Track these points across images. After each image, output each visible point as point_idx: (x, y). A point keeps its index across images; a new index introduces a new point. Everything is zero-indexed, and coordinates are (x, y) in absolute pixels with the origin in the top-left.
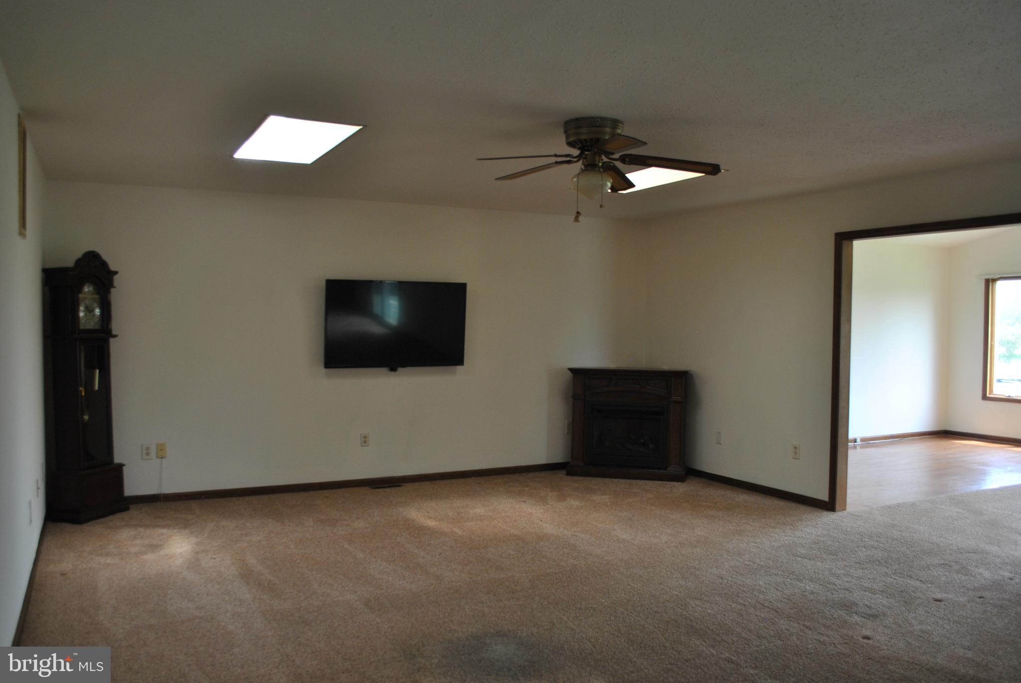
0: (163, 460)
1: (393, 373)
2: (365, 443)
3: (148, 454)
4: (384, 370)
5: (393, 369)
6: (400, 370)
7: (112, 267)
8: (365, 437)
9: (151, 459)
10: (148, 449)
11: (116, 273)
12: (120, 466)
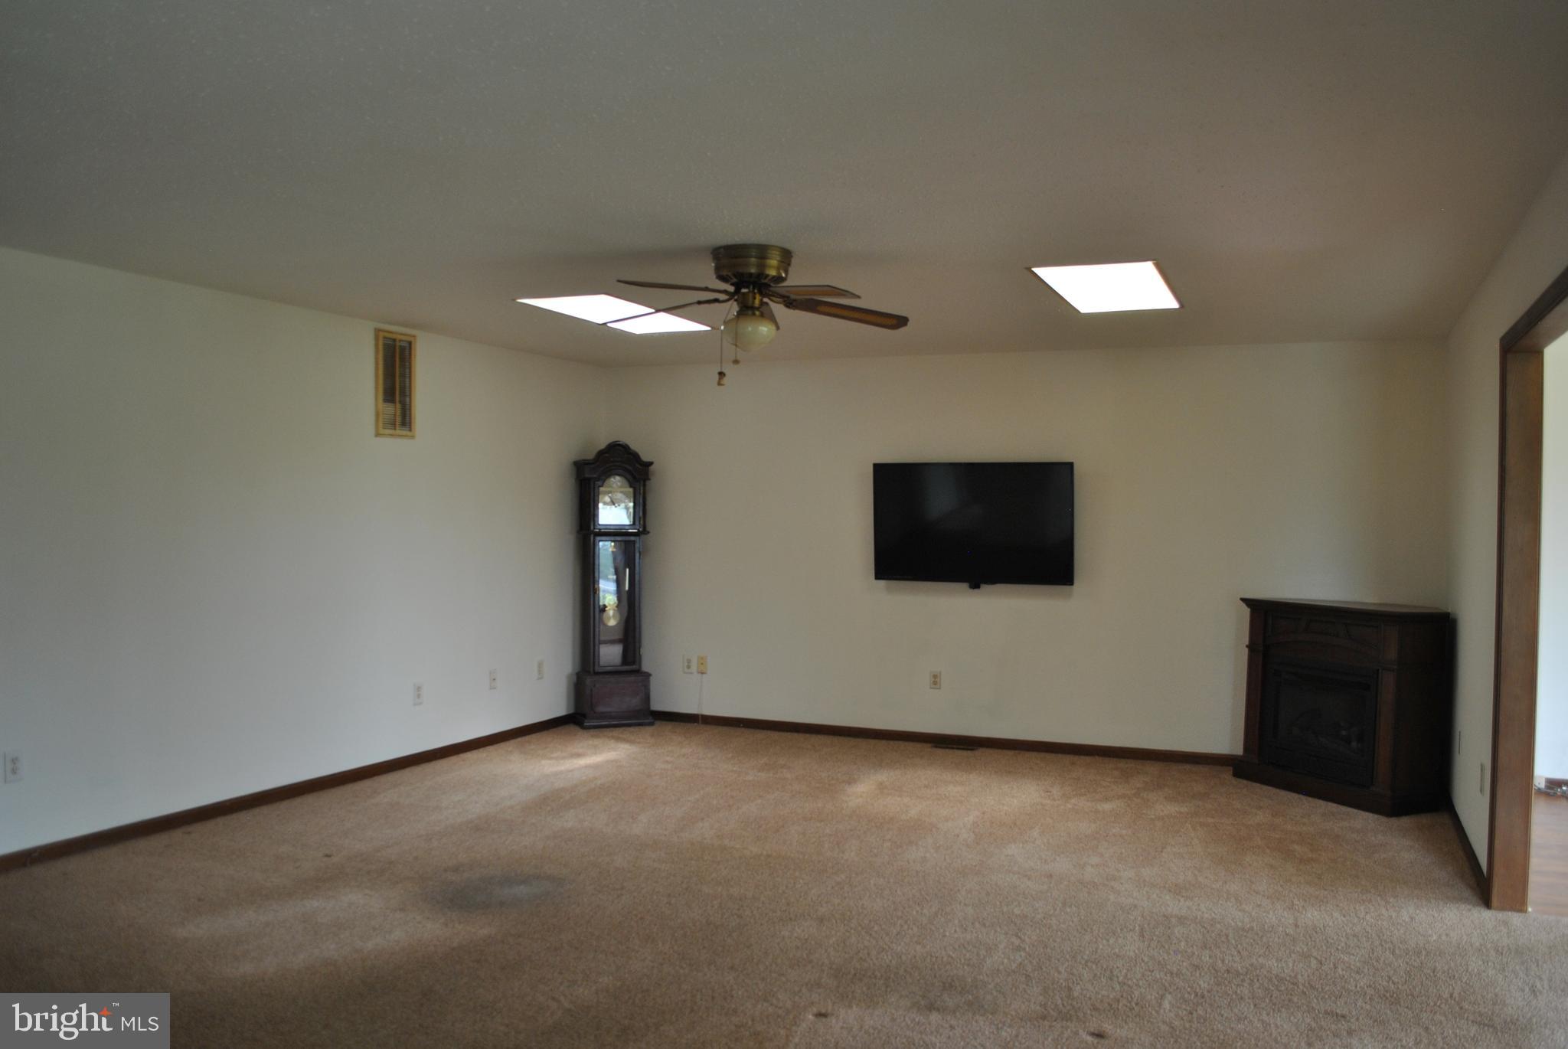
0: (704, 675)
1: (976, 590)
2: (935, 684)
3: (689, 667)
4: (965, 586)
5: (975, 585)
6: (985, 588)
7: (645, 458)
8: (935, 676)
9: (691, 673)
10: (689, 661)
11: (651, 463)
12: (648, 675)
